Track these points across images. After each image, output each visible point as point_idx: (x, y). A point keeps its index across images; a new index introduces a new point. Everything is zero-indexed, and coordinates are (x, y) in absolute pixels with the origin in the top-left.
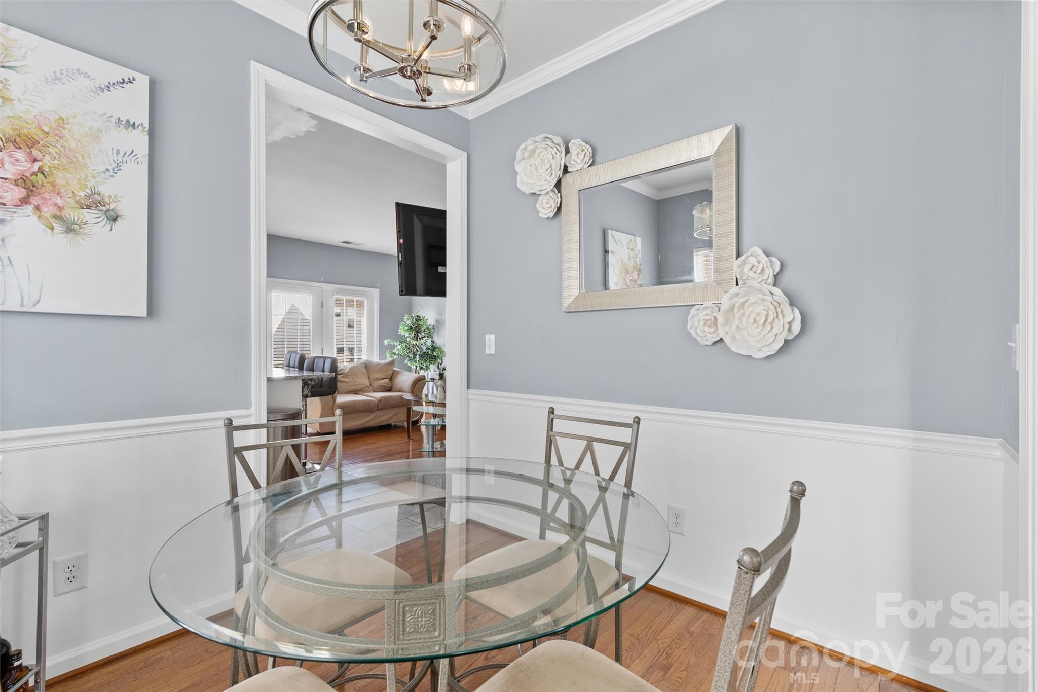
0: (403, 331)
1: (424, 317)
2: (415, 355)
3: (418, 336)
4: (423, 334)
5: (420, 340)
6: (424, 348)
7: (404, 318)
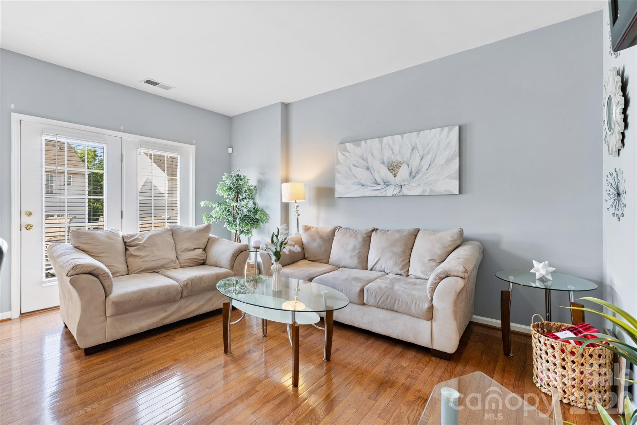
0: (221, 192)
1: (246, 177)
2: (235, 218)
3: (238, 197)
4: (244, 195)
5: (241, 201)
6: (245, 210)
7: (223, 177)
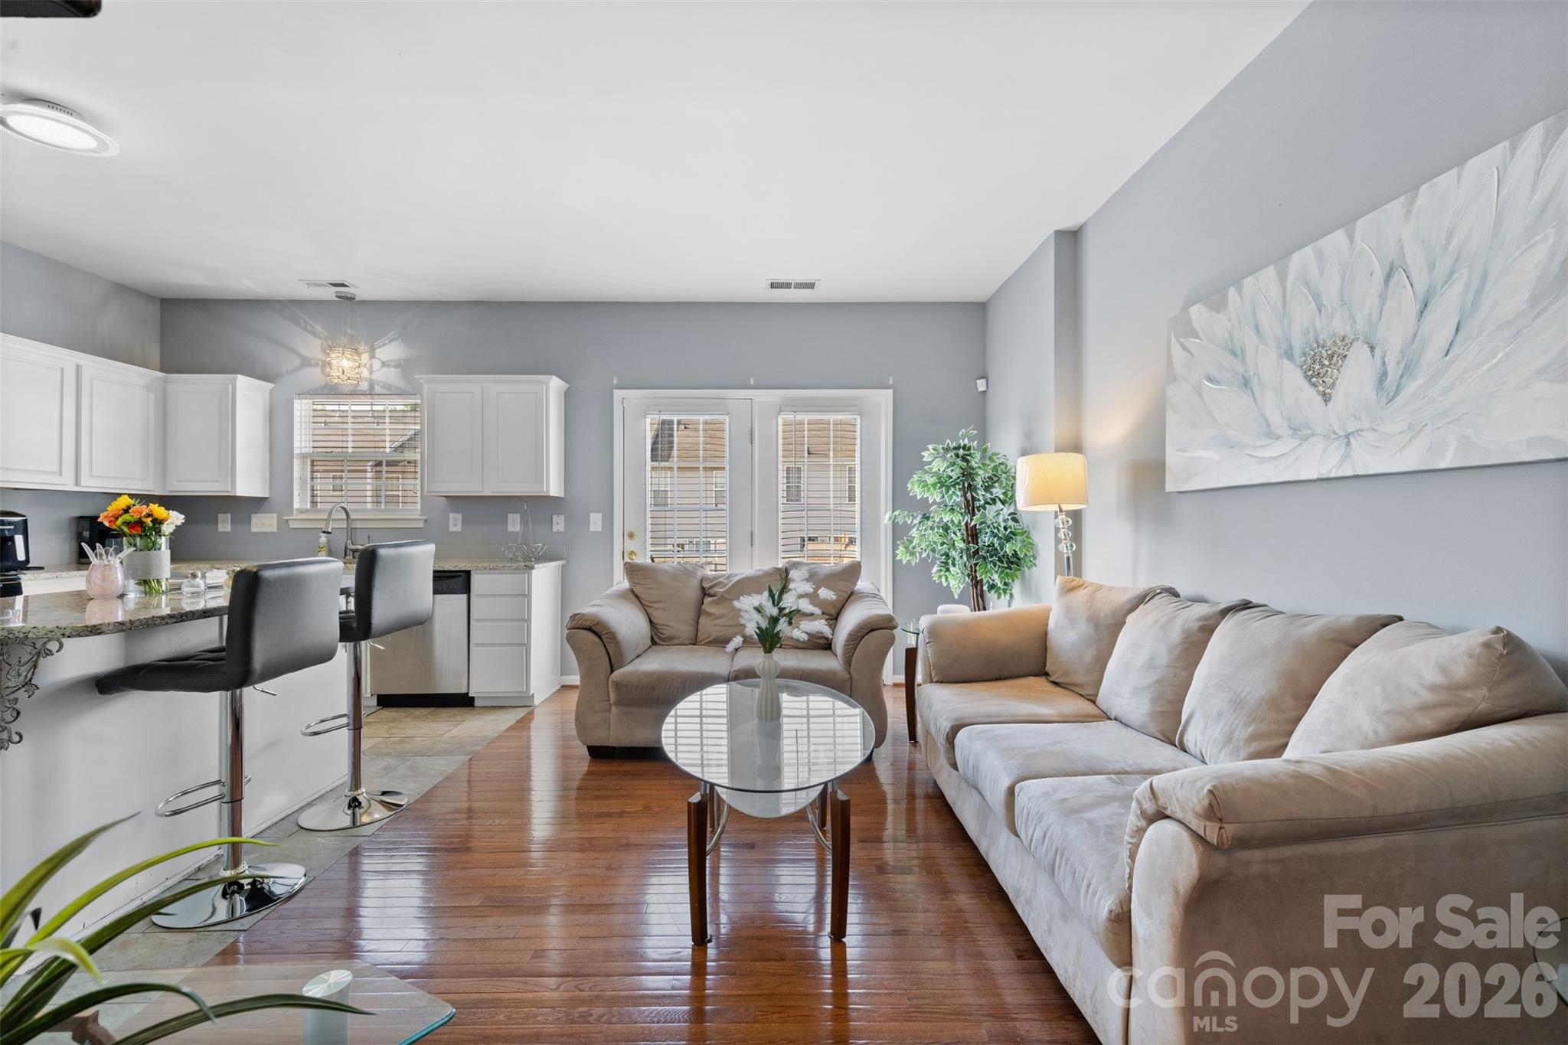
0: (920, 489)
7: (923, 453)
